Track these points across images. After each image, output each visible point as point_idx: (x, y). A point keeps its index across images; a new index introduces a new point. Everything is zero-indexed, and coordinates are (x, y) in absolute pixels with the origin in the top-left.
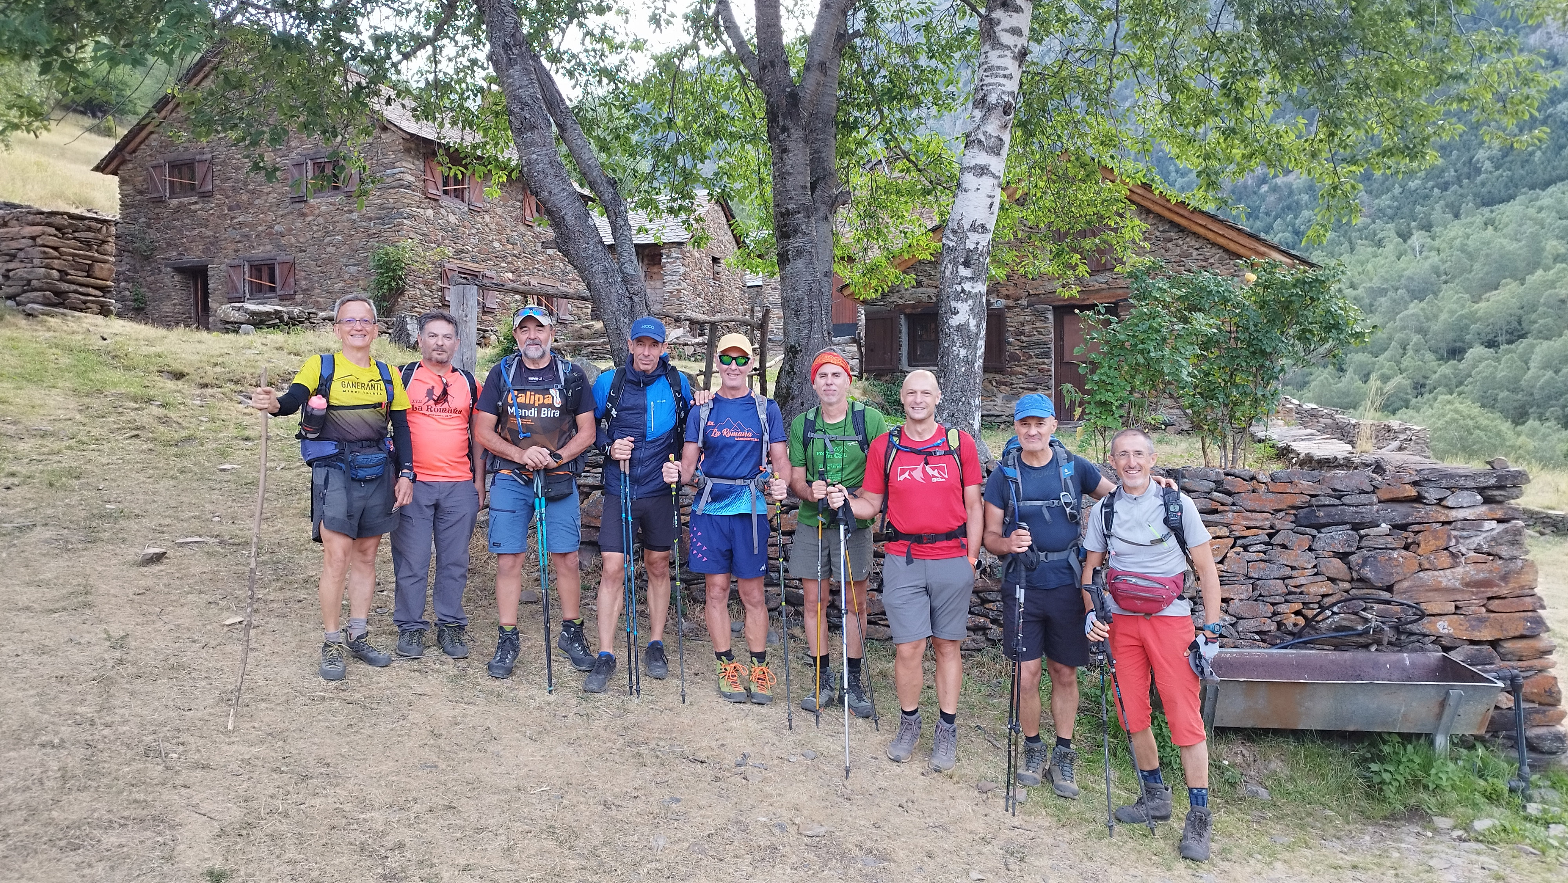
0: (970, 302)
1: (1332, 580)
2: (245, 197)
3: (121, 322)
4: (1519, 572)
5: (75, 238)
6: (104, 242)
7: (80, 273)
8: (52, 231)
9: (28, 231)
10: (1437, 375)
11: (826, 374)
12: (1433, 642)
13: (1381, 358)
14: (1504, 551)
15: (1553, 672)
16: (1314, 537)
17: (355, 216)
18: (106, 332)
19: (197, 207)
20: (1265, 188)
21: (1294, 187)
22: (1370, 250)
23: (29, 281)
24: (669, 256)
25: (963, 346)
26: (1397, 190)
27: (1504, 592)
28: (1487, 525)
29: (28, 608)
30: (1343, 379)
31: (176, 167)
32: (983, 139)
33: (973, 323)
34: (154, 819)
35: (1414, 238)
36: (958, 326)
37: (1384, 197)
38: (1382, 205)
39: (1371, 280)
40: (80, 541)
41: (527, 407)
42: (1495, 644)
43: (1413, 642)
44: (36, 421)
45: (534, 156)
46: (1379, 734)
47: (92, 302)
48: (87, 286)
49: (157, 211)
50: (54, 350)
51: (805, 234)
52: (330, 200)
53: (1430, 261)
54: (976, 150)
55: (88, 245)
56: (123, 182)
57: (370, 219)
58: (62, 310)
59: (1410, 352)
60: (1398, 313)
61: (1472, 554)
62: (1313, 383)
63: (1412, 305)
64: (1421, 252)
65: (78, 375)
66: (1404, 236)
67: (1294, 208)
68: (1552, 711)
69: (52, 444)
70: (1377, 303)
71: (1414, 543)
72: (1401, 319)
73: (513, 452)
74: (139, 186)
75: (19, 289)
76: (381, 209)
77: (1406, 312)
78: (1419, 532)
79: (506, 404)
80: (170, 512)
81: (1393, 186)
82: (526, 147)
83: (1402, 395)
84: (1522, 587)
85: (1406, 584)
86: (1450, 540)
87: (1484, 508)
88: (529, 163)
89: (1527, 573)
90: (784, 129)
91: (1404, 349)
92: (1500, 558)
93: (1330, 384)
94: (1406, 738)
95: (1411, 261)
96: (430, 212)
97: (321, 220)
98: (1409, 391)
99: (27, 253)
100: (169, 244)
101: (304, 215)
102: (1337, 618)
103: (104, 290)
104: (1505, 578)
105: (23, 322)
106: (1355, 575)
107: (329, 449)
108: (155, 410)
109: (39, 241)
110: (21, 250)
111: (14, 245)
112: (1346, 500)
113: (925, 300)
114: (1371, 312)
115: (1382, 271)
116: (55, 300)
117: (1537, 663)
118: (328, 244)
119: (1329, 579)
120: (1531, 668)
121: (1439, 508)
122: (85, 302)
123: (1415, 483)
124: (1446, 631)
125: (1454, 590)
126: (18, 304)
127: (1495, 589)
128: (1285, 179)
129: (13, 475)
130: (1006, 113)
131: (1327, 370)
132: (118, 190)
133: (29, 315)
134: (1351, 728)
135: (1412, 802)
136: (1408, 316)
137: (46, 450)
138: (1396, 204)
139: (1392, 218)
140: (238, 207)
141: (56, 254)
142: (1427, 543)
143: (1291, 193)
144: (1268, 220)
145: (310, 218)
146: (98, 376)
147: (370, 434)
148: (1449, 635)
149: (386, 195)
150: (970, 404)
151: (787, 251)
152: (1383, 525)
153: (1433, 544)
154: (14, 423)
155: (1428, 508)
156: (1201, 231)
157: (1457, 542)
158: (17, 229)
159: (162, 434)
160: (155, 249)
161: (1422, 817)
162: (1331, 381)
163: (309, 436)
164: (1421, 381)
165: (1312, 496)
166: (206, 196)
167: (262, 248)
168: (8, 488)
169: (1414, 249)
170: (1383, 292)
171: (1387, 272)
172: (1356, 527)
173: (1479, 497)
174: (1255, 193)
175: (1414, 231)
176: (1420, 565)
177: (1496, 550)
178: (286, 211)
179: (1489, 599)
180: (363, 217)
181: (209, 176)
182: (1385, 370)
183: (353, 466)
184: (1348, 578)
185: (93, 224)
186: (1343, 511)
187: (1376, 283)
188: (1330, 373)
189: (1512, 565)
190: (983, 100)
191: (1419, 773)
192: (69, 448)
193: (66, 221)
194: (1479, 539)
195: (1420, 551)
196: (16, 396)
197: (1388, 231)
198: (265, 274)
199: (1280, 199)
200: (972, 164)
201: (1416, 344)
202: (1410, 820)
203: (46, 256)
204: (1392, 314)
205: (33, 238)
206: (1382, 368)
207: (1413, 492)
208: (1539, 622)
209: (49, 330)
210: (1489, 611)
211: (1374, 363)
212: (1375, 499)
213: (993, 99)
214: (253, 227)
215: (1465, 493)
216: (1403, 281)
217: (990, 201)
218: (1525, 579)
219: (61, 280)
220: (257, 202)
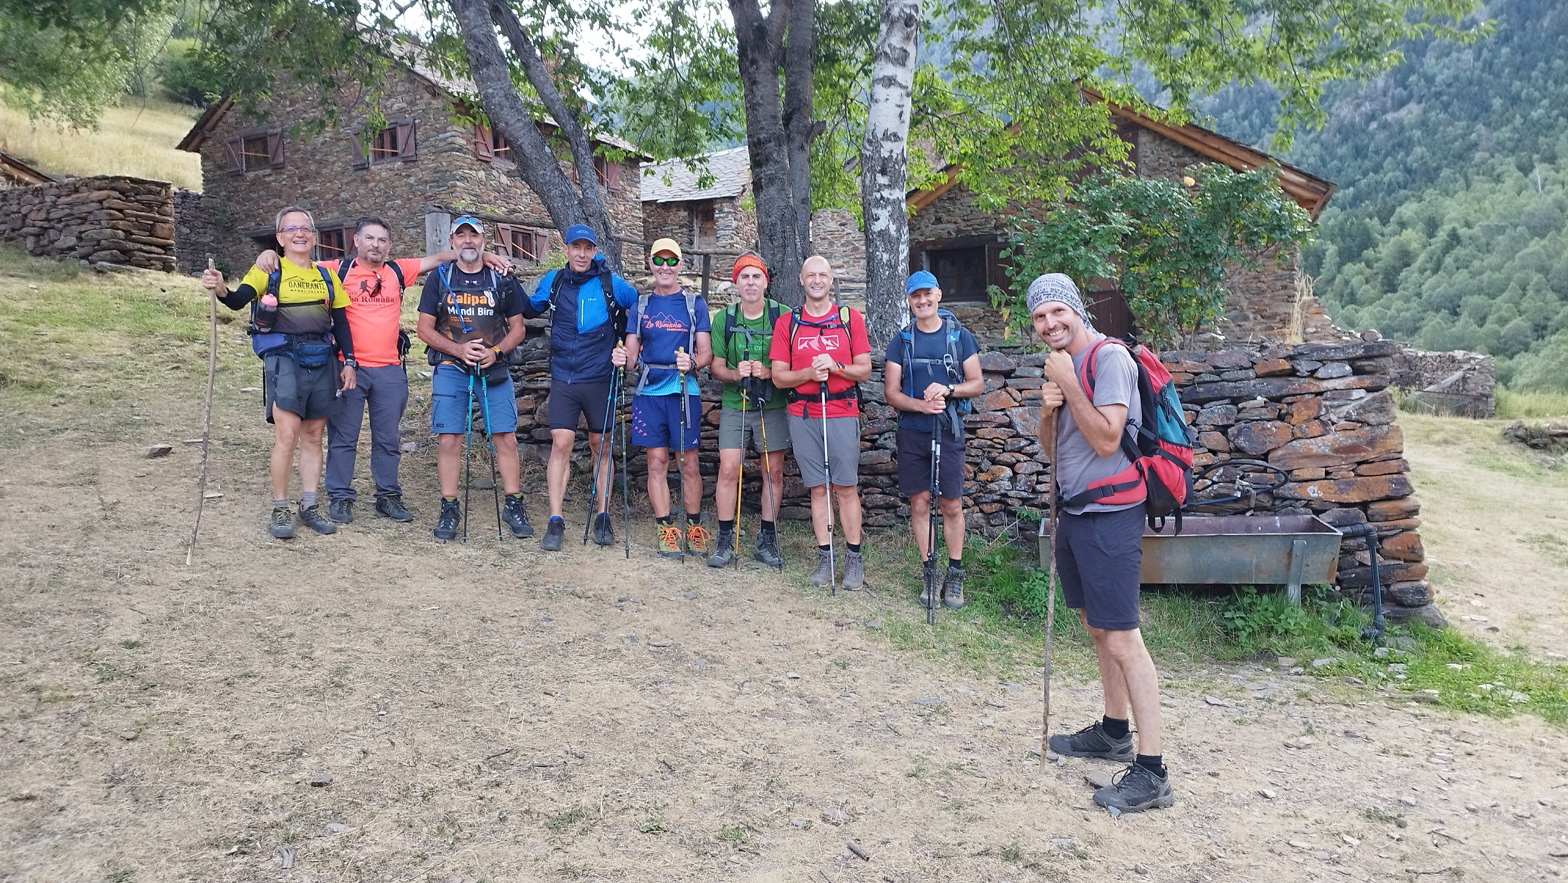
0: (889, 208)
1: (1214, 452)
2: (313, 167)
3: (182, 277)
4: (1385, 437)
5: (137, 201)
6: (164, 204)
7: (142, 233)
8: (116, 194)
9: (96, 195)
10: (1560, 316)
11: (748, 276)
12: (1305, 506)
13: (1499, 300)
14: (1372, 418)
15: (1418, 531)
16: (1197, 412)
17: (412, 180)
18: (166, 284)
19: (271, 178)
20: (1374, 125)
21: (1406, 122)
22: (1487, 186)
23: (99, 241)
24: (721, 211)
25: (886, 251)
26: (1518, 121)
27: (1371, 456)
28: (1356, 394)
29: (41, 483)
30: (1457, 323)
31: (250, 141)
32: (888, 51)
33: (893, 228)
34: (95, 611)
35: (1536, 171)
36: (879, 232)
37: (1504, 129)
38: (1502, 137)
39: (1488, 218)
40: (101, 441)
41: (466, 307)
42: (1364, 505)
43: (1286, 507)
44: (91, 356)
45: (490, 91)
46: (1238, 587)
47: (156, 259)
48: (150, 244)
49: (235, 184)
50: (118, 301)
51: (776, 162)
52: (389, 166)
53: (1553, 195)
54: (883, 62)
55: (149, 207)
56: (205, 158)
57: (426, 182)
58: (129, 267)
59: (1530, 293)
60: (1517, 252)
61: (1343, 422)
62: (1424, 329)
63: (1532, 243)
64: (1543, 187)
65: (135, 320)
66: (1525, 169)
67: (1406, 145)
68: (1414, 567)
69: (101, 374)
70: (1493, 242)
71: (1287, 414)
72: (1520, 258)
73: (453, 348)
74: (219, 161)
75: (90, 249)
76: (435, 172)
77: (1526, 251)
78: (1292, 403)
79: (446, 304)
80: (189, 422)
81: (1514, 117)
82: (483, 82)
83: (1521, 338)
84: (1388, 452)
85: (1280, 452)
86: (1320, 409)
87: (1354, 378)
88: (486, 97)
89: (1393, 438)
90: (753, 62)
91: (1524, 289)
92: (1369, 425)
93: (1443, 329)
94: (1262, 589)
95: (1532, 196)
96: (482, 174)
97: (382, 186)
98: (1529, 334)
99: (96, 216)
100: (247, 216)
101: (367, 182)
102: (1215, 487)
103: (164, 247)
104: (1372, 443)
105: (94, 278)
106: (1232, 446)
107: (279, 340)
108: (197, 347)
109: (105, 204)
110: (90, 213)
111: (85, 208)
112: (1225, 376)
113: (945, 236)
114: (1488, 251)
115: (1500, 208)
116: (122, 257)
117: (1402, 523)
118: (389, 209)
119: (1210, 451)
120: (1395, 527)
121: (1312, 380)
122: (149, 259)
123: (1291, 358)
124: (1316, 495)
125: (1325, 456)
126: (91, 262)
127: (1363, 454)
128: (1396, 115)
129: (62, 396)
130: (907, 25)
131: (1440, 315)
132: (200, 167)
133: (99, 272)
134: (1211, 581)
135: (1264, 646)
136: (1528, 254)
137: (95, 379)
138: (1517, 136)
139: (1512, 151)
140: (307, 177)
141: (121, 215)
142: (1300, 413)
143: (1402, 129)
144: (1378, 159)
145: (372, 185)
146: (153, 321)
147: (316, 328)
148: (1319, 499)
149: (440, 159)
150: (896, 306)
151: (760, 179)
152: (1259, 398)
153: (1305, 413)
154: (72, 358)
155: (1302, 380)
156: (1215, 154)
157: (1327, 412)
158: (86, 194)
159: (200, 366)
160: (236, 220)
161: (1269, 658)
162: (1444, 325)
163: (262, 330)
164: (1543, 323)
165: (1196, 374)
166: (278, 168)
167: (330, 215)
168: (54, 405)
169: (1536, 183)
170: (1501, 230)
171: (1505, 209)
172: (1235, 401)
173: (1348, 368)
174: (1363, 131)
175: (1536, 164)
176: (1293, 434)
177: (1365, 417)
178: (350, 179)
179: (1359, 463)
180: (420, 181)
181: (281, 149)
182: (1503, 313)
183: (301, 355)
184: (1227, 449)
185: (153, 187)
186: (1223, 386)
187: (1494, 220)
188: (1443, 318)
189: (1378, 431)
190: (888, 13)
191: (1272, 620)
192: (117, 377)
193: (128, 186)
194: (1348, 408)
195: (1293, 421)
196: (77, 337)
197: (1508, 165)
198: (334, 239)
199: (1391, 136)
200: (881, 76)
201: (1537, 284)
202: (1256, 660)
203: (112, 218)
204: (1512, 252)
205: (100, 202)
206: (1499, 309)
207: (1287, 365)
208: (1404, 483)
209: (115, 284)
210: (1358, 475)
211: (1491, 306)
212: (1251, 373)
213: (895, 12)
214: (321, 195)
215: (1335, 364)
216: (1523, 218)
217: (899, 110)
218: (1391, 443)
219: (126, 239)
220: (324, 171)
